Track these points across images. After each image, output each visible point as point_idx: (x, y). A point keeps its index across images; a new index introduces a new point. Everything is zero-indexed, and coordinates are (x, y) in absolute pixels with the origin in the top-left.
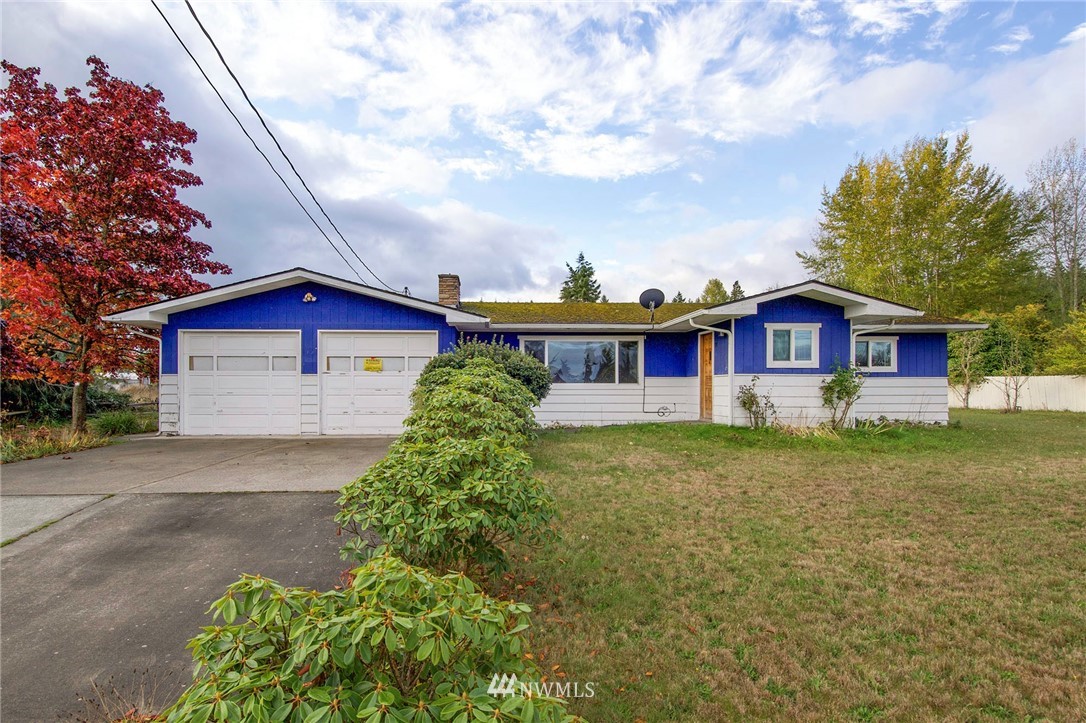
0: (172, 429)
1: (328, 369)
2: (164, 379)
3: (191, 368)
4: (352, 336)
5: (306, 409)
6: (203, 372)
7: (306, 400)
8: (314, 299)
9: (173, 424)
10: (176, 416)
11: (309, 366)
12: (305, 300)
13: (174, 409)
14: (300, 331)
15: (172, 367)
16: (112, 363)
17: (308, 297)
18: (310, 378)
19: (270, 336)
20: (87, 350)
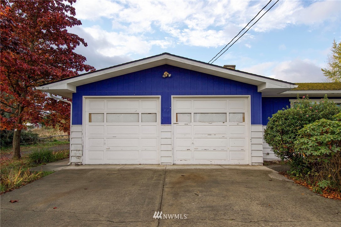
0: (78, 161)
1: (177, 121)
2: (74, 128)
3: (90, 121)
4: (192, 100)
5: (164, 148)
6: (97, 124)
7: (164, 141)
8: (170, 76)
9: (79, 157)
10: (81, 152)
11: (166, 119)
12: (164, 76)
13: (79, 147)
14: (160, 96)
15: (78, 121)
16: (36, 119)
17: (166, 74)
18: (166, 127)
19: (140, 100)
20: (21, 112)
